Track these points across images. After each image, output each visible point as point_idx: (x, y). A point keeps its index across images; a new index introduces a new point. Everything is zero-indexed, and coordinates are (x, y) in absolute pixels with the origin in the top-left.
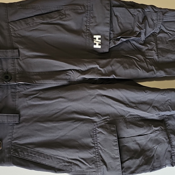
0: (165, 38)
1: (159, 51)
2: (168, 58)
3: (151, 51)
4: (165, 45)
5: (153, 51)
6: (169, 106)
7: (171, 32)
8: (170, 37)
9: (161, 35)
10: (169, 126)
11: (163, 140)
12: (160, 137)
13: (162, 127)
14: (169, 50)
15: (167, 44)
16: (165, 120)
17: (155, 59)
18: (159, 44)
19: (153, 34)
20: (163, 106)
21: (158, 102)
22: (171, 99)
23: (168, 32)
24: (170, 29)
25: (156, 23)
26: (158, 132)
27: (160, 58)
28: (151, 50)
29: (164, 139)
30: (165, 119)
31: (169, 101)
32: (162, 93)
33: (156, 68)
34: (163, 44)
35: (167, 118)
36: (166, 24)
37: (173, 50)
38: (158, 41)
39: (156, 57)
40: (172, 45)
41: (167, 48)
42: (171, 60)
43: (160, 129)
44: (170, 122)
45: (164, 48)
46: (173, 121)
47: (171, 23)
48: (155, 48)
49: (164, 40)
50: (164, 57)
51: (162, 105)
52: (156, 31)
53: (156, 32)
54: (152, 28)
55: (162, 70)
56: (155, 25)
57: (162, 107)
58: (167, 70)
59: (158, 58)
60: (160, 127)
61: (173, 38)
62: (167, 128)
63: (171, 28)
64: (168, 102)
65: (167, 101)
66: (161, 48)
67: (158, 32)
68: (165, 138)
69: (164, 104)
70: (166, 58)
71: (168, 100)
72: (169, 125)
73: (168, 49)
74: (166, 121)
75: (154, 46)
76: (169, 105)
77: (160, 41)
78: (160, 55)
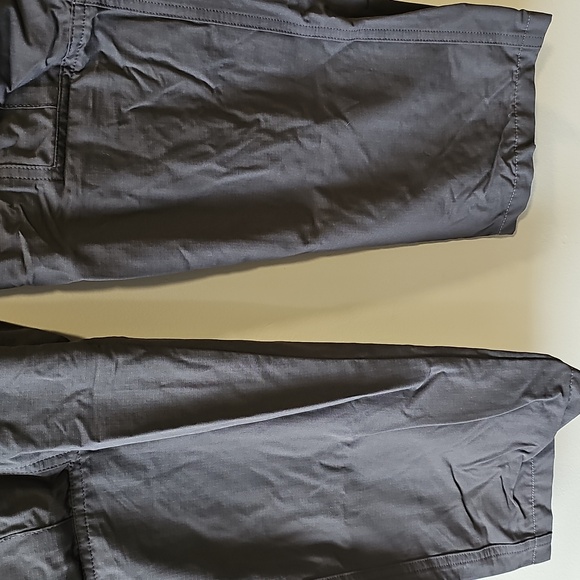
0: (117, 94)
1: (69, 161)
2: (117, 194)
3: (25, 161)
4: (109, 131)
5: (38, 161)
6: (78, 422)
7: (149, 67)
8: (143, 94)
9: (92, 81)
10: (87, 501)
11: (40, 570)
12: (28, 558)
13: (42, 513)
14: (125, 155)
15: (120, 123)
16: (76, 473)
17: (42, 197)
18: (76, 124)
19: (53, 73)
20: (46, 422)
21: (24, 403)
22: (91, 389)
23: (135, 66)
24: (145, 55)
25: (65, 22)
26: (19, 536)
27: (69, 191)
28: (29, 153)
29: (45, 567)
30: (74, 469)
31: (81, 398)
32: (40, 367)
33: (38, 241)
34: (100, 123)
35: (84, 465)
36: (123, 32)
37: (148, 156)
38: (74, 108)
39: (48, 189)
40: (144, 131)
41: (115, 146)
42: (128, 202)
43: (31, 522)
44: (96, 481)
45: (104, 143)
46: (111, 478)
47: (149, 26)
48: (49, 147)
49: (110, 105)
50: (91, 187)
51: (45, 417)
52: (69, 61)
53: (68, 67)
54: (41, 45)
55: (63, 253)
56: (61, 31)
57: (42, 428)
58: (97, 250)
59: (60, 192)
60: (34, 514)
61: (157, 98)
62: (81, 507)
63: (149, 49)
64: (75, 404)
65: (68, 399)
66: (88, 145)
67: (79, 64)
68: (48, 560)
69: (56, 411)
70: (101, 195)
71: (78, 393)
72: (92, 495)
73: (122, 149)
74: (77, 478)
75: (44, 132)
76: (80, 417)
77: (85, 108)
78: (75, 179)
